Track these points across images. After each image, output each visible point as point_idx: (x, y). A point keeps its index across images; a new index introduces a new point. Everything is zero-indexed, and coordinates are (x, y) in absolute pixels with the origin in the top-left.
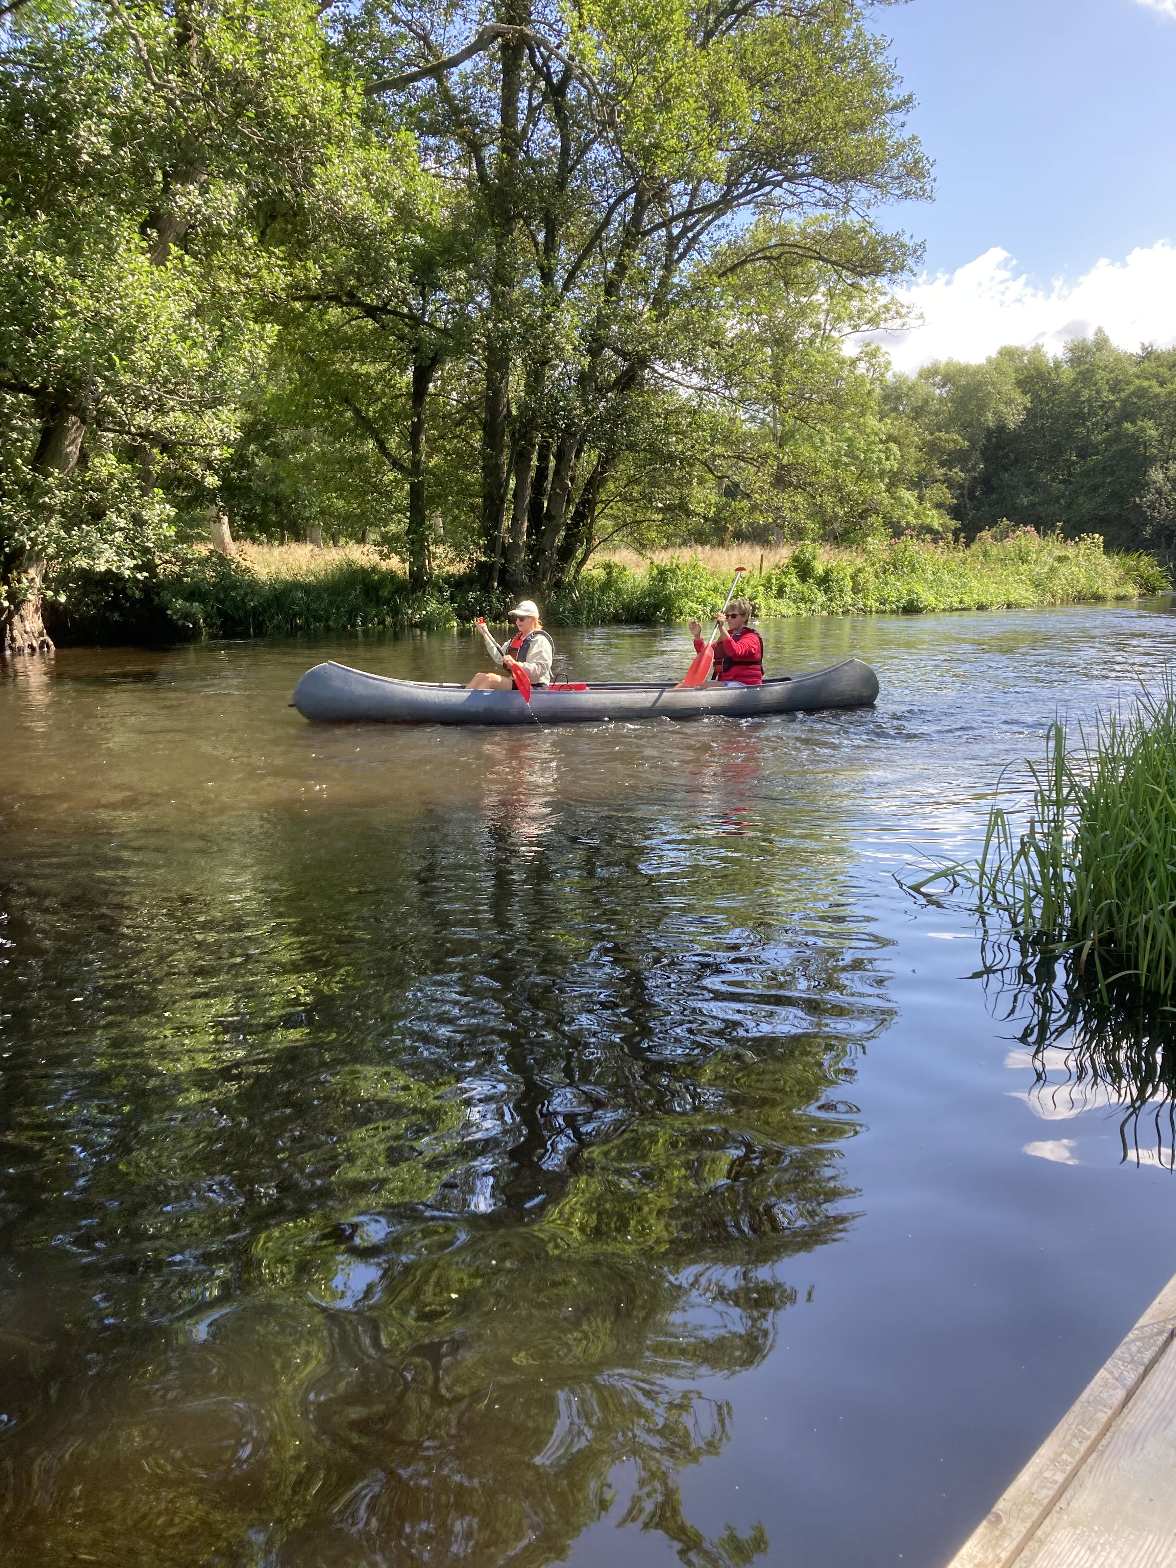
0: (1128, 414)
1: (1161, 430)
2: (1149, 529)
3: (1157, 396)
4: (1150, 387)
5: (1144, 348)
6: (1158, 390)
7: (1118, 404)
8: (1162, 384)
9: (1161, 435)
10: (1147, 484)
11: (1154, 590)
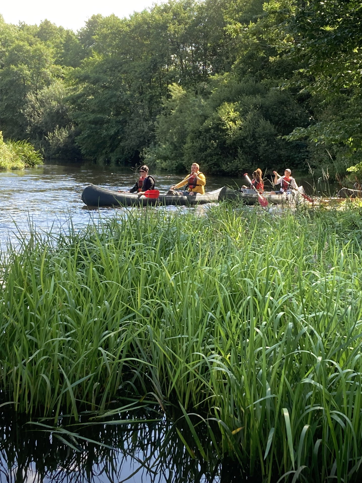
0: (13, 60)
1: (31, 71)
2: (29, 128)
3: (28, 51)
4: (24, 45)
5: (20, 23)
6: (29, 48)
7: (7, 54)
8: (31, 45)
9: (32, 74)
10: (27, 102)
11: (33, 164)
